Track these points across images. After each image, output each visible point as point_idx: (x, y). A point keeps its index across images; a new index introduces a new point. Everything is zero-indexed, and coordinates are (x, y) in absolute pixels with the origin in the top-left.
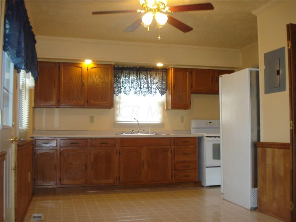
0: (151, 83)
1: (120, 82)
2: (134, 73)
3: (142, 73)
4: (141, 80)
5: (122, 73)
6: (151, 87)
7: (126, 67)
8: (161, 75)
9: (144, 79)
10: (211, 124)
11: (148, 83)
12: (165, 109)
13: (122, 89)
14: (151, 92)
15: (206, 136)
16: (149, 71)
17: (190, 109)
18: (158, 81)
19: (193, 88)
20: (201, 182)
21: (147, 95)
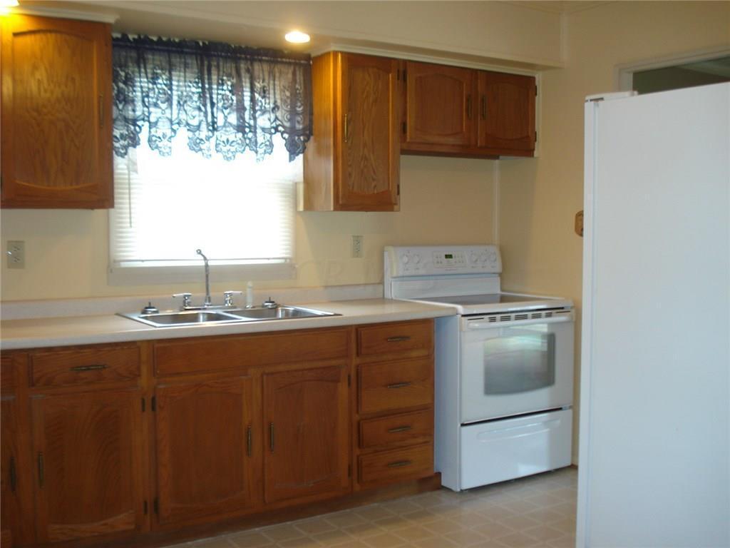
0: (253, 108)
1: (133, 101)
2: (186, 66)
3: (218, 67)
4: (214, 96)
5: (140, 61)
6: (252, 122)
7: (155, 39)
8: (290, 76)
9: (228, 93)
10: (450, 259)
11: (240, 109)
12: (301, 208)
13: (140, 127)
14: (254, 145)
15: (463, 316)
16: (246, 59)
17: (399, 210)
18: (279, 103)
19: (408, 134)
20: (439, 475)
21: (238, 154)
